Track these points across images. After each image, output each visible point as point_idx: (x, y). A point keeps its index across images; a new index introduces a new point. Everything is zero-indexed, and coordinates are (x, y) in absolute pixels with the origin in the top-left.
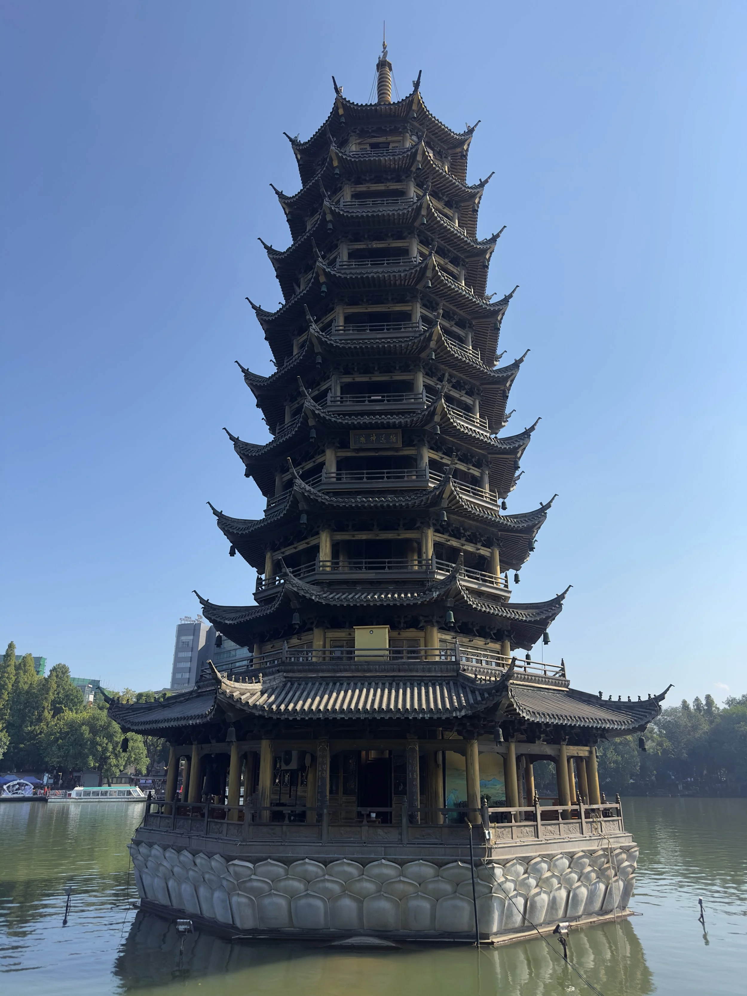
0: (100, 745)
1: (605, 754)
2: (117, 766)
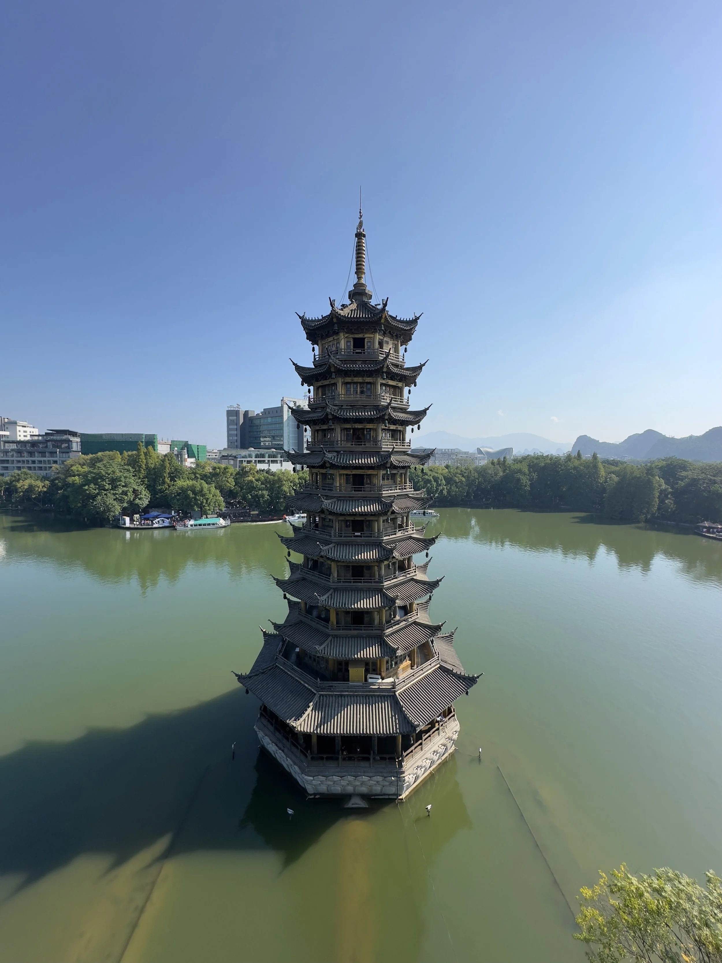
0: (199, 500)
1: (451, 488)
2: (209, 510)
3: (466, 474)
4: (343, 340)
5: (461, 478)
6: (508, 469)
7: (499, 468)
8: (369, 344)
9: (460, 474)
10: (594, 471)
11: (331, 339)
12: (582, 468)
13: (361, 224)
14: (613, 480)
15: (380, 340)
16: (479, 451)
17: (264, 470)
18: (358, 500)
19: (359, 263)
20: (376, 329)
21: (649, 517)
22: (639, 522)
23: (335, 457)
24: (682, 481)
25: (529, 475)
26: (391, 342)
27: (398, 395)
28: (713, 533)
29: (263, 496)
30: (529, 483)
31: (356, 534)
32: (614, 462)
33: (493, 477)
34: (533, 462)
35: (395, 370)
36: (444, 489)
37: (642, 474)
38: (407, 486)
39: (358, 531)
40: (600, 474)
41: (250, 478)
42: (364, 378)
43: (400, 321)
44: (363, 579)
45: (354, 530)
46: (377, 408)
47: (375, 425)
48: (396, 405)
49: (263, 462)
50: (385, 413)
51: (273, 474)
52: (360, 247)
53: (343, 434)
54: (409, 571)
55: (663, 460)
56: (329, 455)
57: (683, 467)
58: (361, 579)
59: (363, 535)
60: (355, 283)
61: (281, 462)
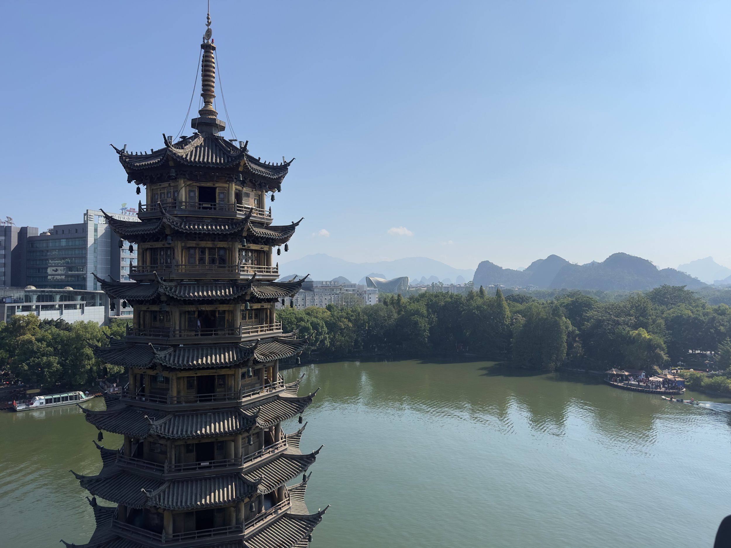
1: (334, 337)
3: (353, 318)
4: (184, 188)
5: (347, 323)
6: (403, 310)
7: (393, 309)
8: (222, 196)
9: (346, 318)
10: (499, 310)
11: (166, 184)
12: (485, 307)
13: (209, 33)
14: (520, 322)
15: (237, 191)
16: (369, 283)
17: (52, 321)
18: (206, 414)
19: (206, 83)
20: (232, 178)
21: (559, 364)
22: (547, 371)
23: (170, 355)
24: (588, 322)
25: (427, 317)
26: (252, 194)
27: (263, 264)
28: (621, 381)
29: (49, 365)
30: (428, 327)
31: (203, 464)
32: (520, 298)
33: (386, 320)
34: (431, 301)
35: (258, 231)
36: (325, 338)
37: (548, 315)
38: (276, 384)
39: (204, 460)
40: (505, 315)
41: (28, 336)
42: (216, 243)
43: (264, 166)
44: (214, 531)
45: (200, 458)
46: (234, 283)
47: (231, 306)
48: (261, 277)
49: (52, 307)
50: (246, 293)
51: (68, 328)
52: (208, 63)
53: (183, 320)
54: (280, 505)
55: (568, 296)
56: (161, 354)
57: (588, 305)
58: (211, 531)
59: (213, 465)
60: (200, 109)
61: (82, 307)
